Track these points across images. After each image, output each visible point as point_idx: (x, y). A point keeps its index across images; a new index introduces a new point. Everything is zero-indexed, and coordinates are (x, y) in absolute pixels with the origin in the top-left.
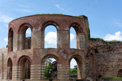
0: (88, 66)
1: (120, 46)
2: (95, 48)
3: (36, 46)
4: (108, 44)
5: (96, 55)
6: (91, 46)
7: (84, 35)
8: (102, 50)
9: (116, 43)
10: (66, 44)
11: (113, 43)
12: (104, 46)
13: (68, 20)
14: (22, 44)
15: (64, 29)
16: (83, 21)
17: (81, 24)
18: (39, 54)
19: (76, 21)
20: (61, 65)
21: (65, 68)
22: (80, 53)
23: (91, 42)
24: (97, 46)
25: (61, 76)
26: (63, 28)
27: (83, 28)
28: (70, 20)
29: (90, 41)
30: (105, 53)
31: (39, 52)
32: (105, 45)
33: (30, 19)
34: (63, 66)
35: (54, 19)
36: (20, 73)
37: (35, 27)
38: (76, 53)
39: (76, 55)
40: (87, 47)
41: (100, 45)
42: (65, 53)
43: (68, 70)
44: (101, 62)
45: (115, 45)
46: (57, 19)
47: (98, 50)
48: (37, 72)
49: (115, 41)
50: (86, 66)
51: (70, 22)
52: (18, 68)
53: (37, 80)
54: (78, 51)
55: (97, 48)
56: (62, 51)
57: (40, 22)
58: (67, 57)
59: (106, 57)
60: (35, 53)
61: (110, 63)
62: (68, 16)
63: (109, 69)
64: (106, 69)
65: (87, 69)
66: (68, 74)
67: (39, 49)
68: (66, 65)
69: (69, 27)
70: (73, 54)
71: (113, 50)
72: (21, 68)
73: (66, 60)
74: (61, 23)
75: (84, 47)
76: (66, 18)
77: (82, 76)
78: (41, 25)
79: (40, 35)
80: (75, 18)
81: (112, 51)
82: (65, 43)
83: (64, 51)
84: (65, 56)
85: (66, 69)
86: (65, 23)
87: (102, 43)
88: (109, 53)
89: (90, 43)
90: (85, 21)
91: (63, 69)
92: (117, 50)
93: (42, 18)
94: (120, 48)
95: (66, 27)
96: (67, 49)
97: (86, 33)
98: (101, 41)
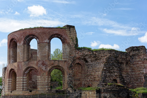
0: (71, 77)
1: (104, 54)
2: (82, 57)
3: (19, 59)
4: (94, 52)
5: (86, 64)
6: (77, 56)
7: (67, 45)
8: (90, 59)
9: (101, 51)
10: (45, 56)
11: (98, 51)
12: (90, 55)
13: (48, 32)
14: (13, 58)
15: (43, 42)
16: (66, 31)
17: (63, 35)
18: (22, 67)
19: (57, 32)
20: (40, 77)
21: (43, 79)
22: (61, 64)
23: (78, 51)
24: (84, 55)
25: (40, 87)
26: (42, 40)
27: (66, 38)
28: (49, 32)
29: (76, 51)
30: (93, 62)
31: (21, 65)
32: (91, 53)
33: (16, 34)
34: (42, 78)
35: (34, 32)
36: (11, 85)
37: (19, 42)
38: (56, 64)
39: (56, 66)
40: (72, 57)
41: (86, 54)
42: (43, 65)
43: (47, 81)
44: (90, 72)
45: (99, 54)
46: (37, 32)
47: (87, 59)
48: (20, 84)
49: (103, 48)
50: (69, 77)
51: (50, 34)
52: (9, 80)
53: (20, 91)
54: (59, 62)
55: (86, 58)
56: (40, 63)
57: (22, 37)
58: (45, 69)
59: (94, 66)
60: (18, 65)
61: (97, 73)
62: (47, 28)
63: (96, 79)
64: (93, 79)
65: (69, 80)
66: (46, 85)
67: (22, 62)
68: (45, 76)
69: (49, 39)
70: (53, 66)
71: (99, 58)
72: (12, 80)
73: (45, 72)
74: (40, 36)
75: (68, 57)
76: (46, 30)
77: (65, 87)
78: (23, 39)
79: (22, 49)
80: (56, 29)
81: (98, 60)
82: (43, 55)
83: (42, 63)
84: (44, 68)
85: (45, 80)
86: (44, 35)
87: (88, 52)
88: (97, 62)
89: (76, 53)
90: (69, 31)
91: (42, 80)
92: (102, 58)
93: (24, 33)
94: (104, 56)
95: (46, 39)
96: (46, 61)
97: (71, 43)
98: (86, 50)
